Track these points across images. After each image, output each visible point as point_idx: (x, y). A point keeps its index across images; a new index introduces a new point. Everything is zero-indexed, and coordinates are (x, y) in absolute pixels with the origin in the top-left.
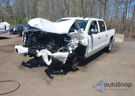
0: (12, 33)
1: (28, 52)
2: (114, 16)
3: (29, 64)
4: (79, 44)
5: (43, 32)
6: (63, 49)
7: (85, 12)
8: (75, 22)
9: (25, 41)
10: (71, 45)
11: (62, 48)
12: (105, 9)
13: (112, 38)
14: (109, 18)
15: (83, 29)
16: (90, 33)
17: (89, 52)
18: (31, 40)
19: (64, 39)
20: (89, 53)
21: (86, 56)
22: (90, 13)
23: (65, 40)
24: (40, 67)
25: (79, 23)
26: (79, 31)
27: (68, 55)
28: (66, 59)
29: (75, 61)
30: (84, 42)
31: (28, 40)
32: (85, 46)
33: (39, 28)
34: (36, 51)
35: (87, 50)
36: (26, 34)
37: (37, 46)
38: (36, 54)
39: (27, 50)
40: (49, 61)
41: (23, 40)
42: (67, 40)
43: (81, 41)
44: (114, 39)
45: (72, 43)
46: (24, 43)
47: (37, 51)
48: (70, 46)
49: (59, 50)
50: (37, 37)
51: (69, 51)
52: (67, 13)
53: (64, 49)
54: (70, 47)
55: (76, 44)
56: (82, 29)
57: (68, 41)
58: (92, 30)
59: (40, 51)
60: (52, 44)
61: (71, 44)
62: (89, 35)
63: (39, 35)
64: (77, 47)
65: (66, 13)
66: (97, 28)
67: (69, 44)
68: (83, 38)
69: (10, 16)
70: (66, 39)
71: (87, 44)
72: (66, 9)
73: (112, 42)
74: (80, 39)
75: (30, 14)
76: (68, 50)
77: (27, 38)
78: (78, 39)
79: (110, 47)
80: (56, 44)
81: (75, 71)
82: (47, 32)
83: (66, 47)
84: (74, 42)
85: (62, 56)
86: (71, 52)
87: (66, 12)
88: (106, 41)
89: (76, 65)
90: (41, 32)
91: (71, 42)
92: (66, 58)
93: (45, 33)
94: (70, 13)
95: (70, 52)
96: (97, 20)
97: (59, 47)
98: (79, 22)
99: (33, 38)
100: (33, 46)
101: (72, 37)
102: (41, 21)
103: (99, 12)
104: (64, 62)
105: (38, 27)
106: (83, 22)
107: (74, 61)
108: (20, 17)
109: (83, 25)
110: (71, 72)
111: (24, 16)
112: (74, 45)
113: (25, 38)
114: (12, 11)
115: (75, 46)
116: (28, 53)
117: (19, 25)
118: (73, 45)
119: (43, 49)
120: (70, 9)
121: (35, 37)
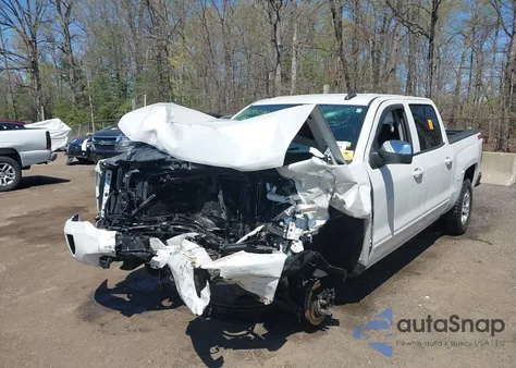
0: (75, 160)
1: (116, 247)
2: (465, 78)
3: (125, 297)
4: (331, 209)
5: (176, 163)
6: (264, 234)
7: (351, 71)
8: (310, 117)
9: (105, 199)
10: (298, 216)
11: (259, 229)
12: (430, 56)
13: (470, 173)
14: (448, 87)
15: (349, 144)
16: (379, 160)
17: (379, 240)
18: (130, 196)
19: (265, 192)
20: (378, 248)
21: (367, 259)
22: (372, 73)
23: (269, 196)
24: (170, 307)
25: (330, 119)
26: (328, 153)
27: (286, 263)
28: (274, 284)
29: (317, 284)
30: (355, 201)
31: (117, 194)
32: (357, 219)
33: (160, 148)
34: (147, 244)
35: (368, 233)
36: (111, 172)
37: (156, 222)
38: (150, 258)
39: (113, 243)
40: (199, 295)
41: (98, 195)
42: (278, 193)
43: (341, 197)
44: (480, 178)
45: (302, 207)
46: (103, 207)
47: (155, 242)
48: (294, 219)
49: (245, 237)
50: (154, 183)
51: (290, 241)
52: (282, 75)
53: (267, 235)
54: (292, 226)
55: (319, 210)
56: (343, 145)
57: (281, 199)
58: (388, 146)
59: (166, 244)
60: (215, 213)
61: (294, 213)
62: (373, 168)
63: (160, 176)
64: (323, 222)
65: (278, 78)
66: (408, 139)
67: (288, 212)
68: (350, 184)
69: (73, 96)
70: (275, 189)
71: (367, 209)
72: (278, 62)
73: (470, 188)
74: (335, 191)
75: (144, 86)
76: (285, 240)
77: (113, 187)
78: (327, 192)
79: (463, 210)
80: (231, 211)
81: (319, 332)
82: (193, 164)
83: (277, 223)
84: (311, 206)
85: (257, 273)
86: (298, 248)
87: (278, 72)
88: (445, 187)
89: (323, 306)
90: (170, 163)
91: (298, 202)
92: (275, 278)
93: (184, 166)
94: (293, 78)
95: (292, 248)
96: (405, 101)
97: (244, 223)
98: (330, 114)
99: (139, 187)
100: (139, 222)
101: (300, 182)
102: (169, 117)
103: (403, 66)
104: (269, 298)
105: (158, 141)
106: (344, 114)
107: (314, 287)
108: (109, 100)
109: (348, 125)
110: (301, 335)
111: (124, 92)
112: (310, 217)
113: (107, 188)
114: (81, 78)
115: (315, 218)
116: (114, 255)
117: (104, 130)
118: (305, 216)
119: (178, 232)
120: (294, 59)
121: (146, 183)
